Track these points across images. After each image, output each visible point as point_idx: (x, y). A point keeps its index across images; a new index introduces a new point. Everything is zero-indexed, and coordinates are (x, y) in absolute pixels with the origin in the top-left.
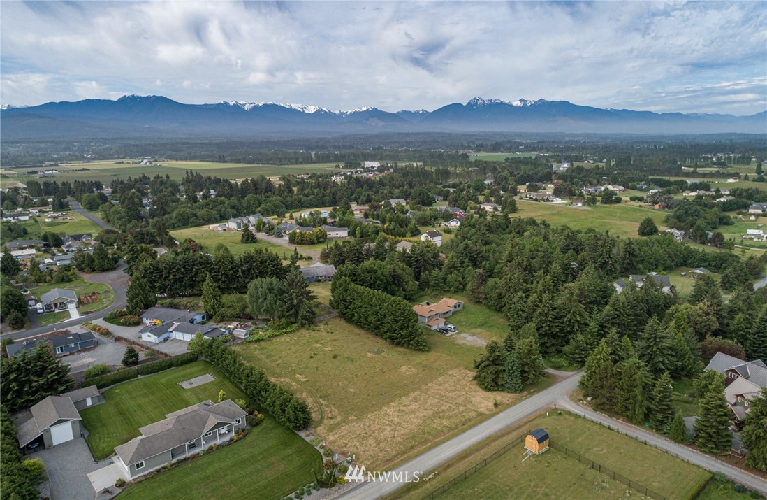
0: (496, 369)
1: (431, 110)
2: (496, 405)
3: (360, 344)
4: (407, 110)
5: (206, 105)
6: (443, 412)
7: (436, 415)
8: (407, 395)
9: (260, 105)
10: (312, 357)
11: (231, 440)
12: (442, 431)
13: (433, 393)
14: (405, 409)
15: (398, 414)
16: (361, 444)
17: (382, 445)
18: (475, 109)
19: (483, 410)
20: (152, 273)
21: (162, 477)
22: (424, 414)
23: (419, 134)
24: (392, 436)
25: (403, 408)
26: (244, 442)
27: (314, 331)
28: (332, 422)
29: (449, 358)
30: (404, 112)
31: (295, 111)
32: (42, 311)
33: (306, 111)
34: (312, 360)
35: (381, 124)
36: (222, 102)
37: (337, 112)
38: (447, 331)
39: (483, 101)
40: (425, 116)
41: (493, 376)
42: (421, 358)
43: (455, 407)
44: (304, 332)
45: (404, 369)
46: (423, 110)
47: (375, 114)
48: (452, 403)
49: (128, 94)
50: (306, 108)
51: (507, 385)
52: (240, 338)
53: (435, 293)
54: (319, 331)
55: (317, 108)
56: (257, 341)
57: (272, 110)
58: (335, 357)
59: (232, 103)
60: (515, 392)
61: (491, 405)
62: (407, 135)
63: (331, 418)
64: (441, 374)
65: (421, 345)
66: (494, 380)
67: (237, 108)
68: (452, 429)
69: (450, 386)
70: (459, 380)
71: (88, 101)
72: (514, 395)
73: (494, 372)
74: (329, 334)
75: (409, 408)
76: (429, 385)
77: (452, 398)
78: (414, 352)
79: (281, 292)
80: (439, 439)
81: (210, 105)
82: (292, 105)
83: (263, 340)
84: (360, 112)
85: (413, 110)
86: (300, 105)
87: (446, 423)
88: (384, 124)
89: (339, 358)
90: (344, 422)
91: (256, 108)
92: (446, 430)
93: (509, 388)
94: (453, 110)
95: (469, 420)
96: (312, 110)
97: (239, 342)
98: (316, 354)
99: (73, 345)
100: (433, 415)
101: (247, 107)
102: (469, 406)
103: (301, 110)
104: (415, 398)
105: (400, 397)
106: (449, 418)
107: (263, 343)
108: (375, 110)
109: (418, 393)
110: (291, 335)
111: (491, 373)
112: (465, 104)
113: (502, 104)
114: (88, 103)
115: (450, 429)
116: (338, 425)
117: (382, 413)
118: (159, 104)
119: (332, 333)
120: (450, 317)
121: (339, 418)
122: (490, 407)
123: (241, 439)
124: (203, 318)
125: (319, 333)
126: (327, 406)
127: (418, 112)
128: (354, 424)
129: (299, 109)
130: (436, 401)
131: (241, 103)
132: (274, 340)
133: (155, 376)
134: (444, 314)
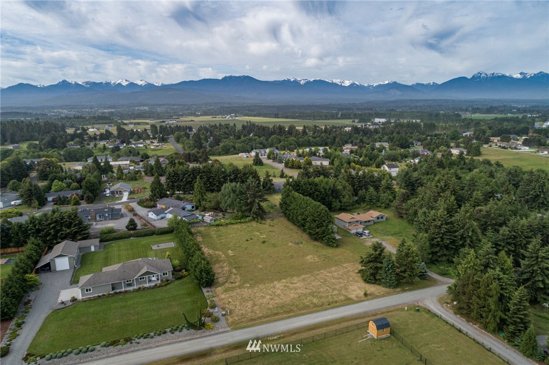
0: (375, 266)
1: (439, 83)
2: (366, 295)
3: (288, 236)
4: (421, 82)
5: (276, 81)
6: (319, 292)
7: (312, 294)
8: (298, 276)
9: (311, 80)
10: (247, 240)
11: (156, 285)
12: (308, 306)
13: (321, 277)
14: (291, 286)
15: (283, 288)
16: (241, 305)
17: (255, 308)
18: (478, 81)
19: (353, 296)
20: (173, 176)
21: (100, 301)
22: (302, 292)
23: (427, 100)
24: (267, 303)
25: (289, 285)
26: (164, 288)
27: (261, 223)
28: (230, 285)
29: (351, 254)
30: (418, 84)
31: (336, 84)
32: (109, 195)
33: (343, 85)
34: (247, 242)
35: (398, 93)
36: (286, 79)
37: (366, 85)
38: (361, 235)
39: (486, 75)
40: (435, 87)
41: (372, 271)
42: (330, 252)
43: (331, 291)
44: (254, 224)
45: (309, 257)
46: (433, 83)
47: (394, 86)
48: (330, 288)
49: (228, 75)
50: (343, 82)
51: (383, 281)
52: (206, 222)
53: (368, 207)
54: (264, 224)
55: (351, 82)
56: (218, 225)
57: (319, 85)
58: (264, 242)
59: (292, 80)
60: (390, 287)
61: (362, 293)
62: (418, 101)
63: (232, 283)
64: (336, 265)
65: (331, 242)
66: (373, 275)
67: (296, 82)
68: (317, 306)
69: (338, 275)
70: (349, 271)
71: (205, 80)
72: (387, 290)
73: (373, 268)
74: (270, 227)
75: (295, 285)
76: (322, 271)
77: (333, 283)
78: (326, 247)
79: (242, 193)
80: (302, 312)
81: (278, 81)
82: (333, 80)
83: (221, 225)
84: (383, 85)
85: (425, 83)
86: (339, 80)
87: (315, 301)
88: (401, 93)
89: (266, 244)
90: (239, 287)
91: (308, 83)
92: (312, 306)
93: (384, 283)
94: (459, 82)
95: (336, 302)
96: (347, 83)
97: (205, 224)
98: (251, 239)
99: (107, 215)
100: (310, 294)
101: (302, 82)
102: (343, 292)
103: (340, 84)
104: (304, 279)
105: (293, 276)
106: (321, 297)
107: (221, 227)
108: (395, 83)
109: (308, 276)
110: (243, 224)
111: (371, 268)
112: (469, 77)
113: (503, 76)
114: (205, 81)
115: (316, 306)
116: (233, 289)
117: (272, 285)
118: (246, 81)
119: (273, 226)
120: (371, 225)
121: (237, 284)
122: (361, 296)
123: (163, 286)
124: (193, 207)
125: (264, 226)
126: (235, 274)
127: (429, 84)
128: (246, 290)
129: (338, 83)
130: (319, 283)
131: (298, 79)
132: (230, 226)
133: (141, 239)
134: (366, 222)
